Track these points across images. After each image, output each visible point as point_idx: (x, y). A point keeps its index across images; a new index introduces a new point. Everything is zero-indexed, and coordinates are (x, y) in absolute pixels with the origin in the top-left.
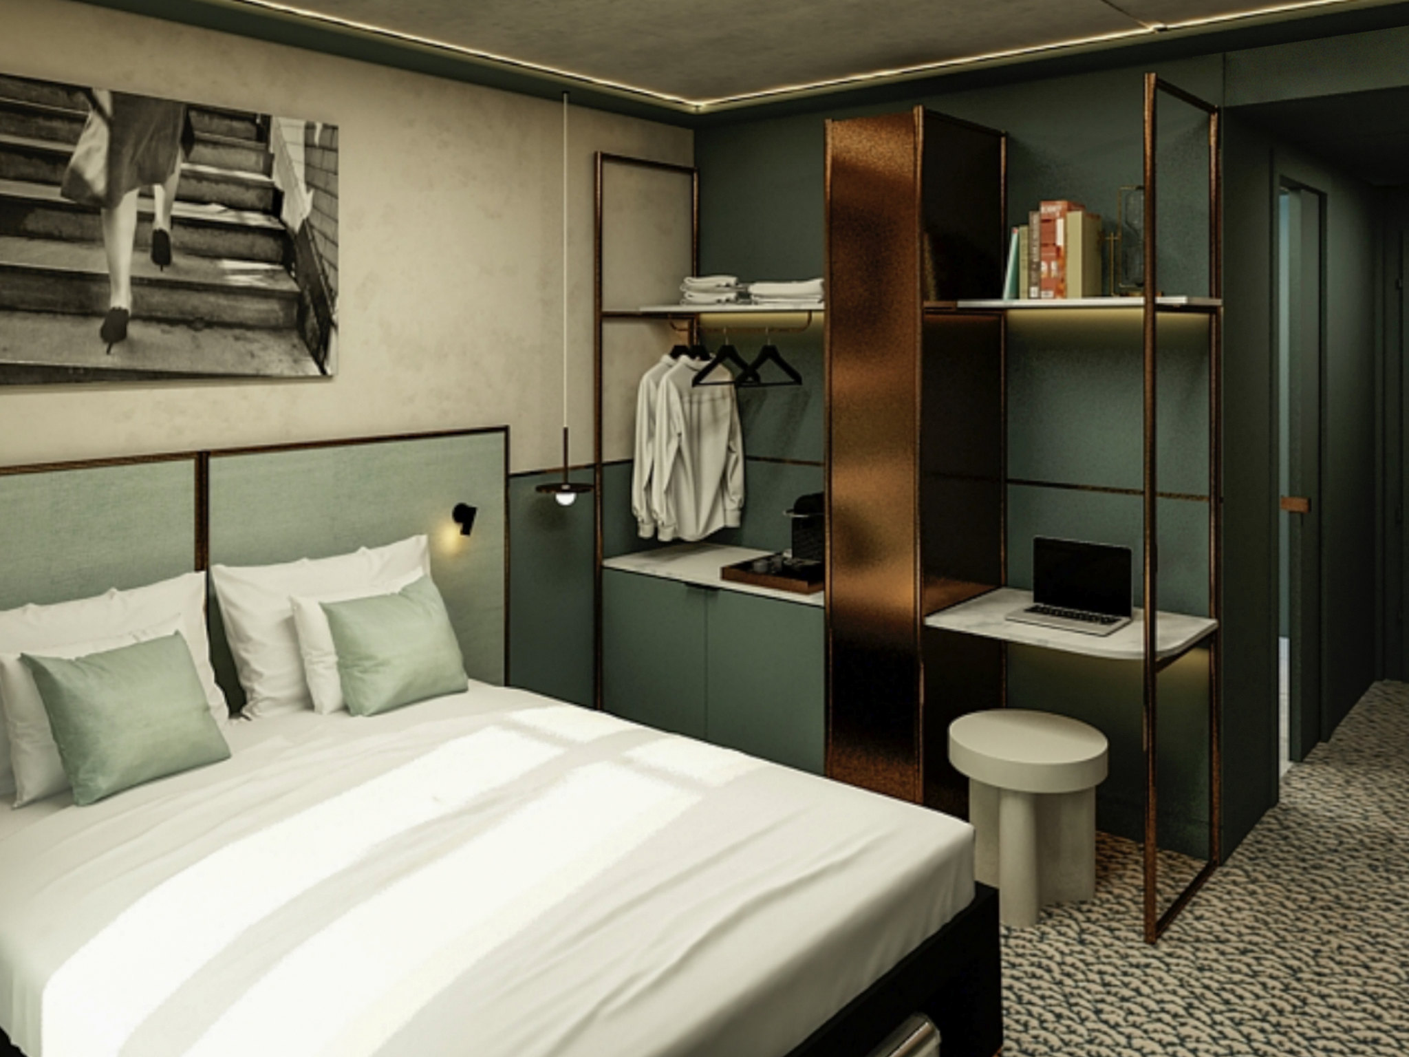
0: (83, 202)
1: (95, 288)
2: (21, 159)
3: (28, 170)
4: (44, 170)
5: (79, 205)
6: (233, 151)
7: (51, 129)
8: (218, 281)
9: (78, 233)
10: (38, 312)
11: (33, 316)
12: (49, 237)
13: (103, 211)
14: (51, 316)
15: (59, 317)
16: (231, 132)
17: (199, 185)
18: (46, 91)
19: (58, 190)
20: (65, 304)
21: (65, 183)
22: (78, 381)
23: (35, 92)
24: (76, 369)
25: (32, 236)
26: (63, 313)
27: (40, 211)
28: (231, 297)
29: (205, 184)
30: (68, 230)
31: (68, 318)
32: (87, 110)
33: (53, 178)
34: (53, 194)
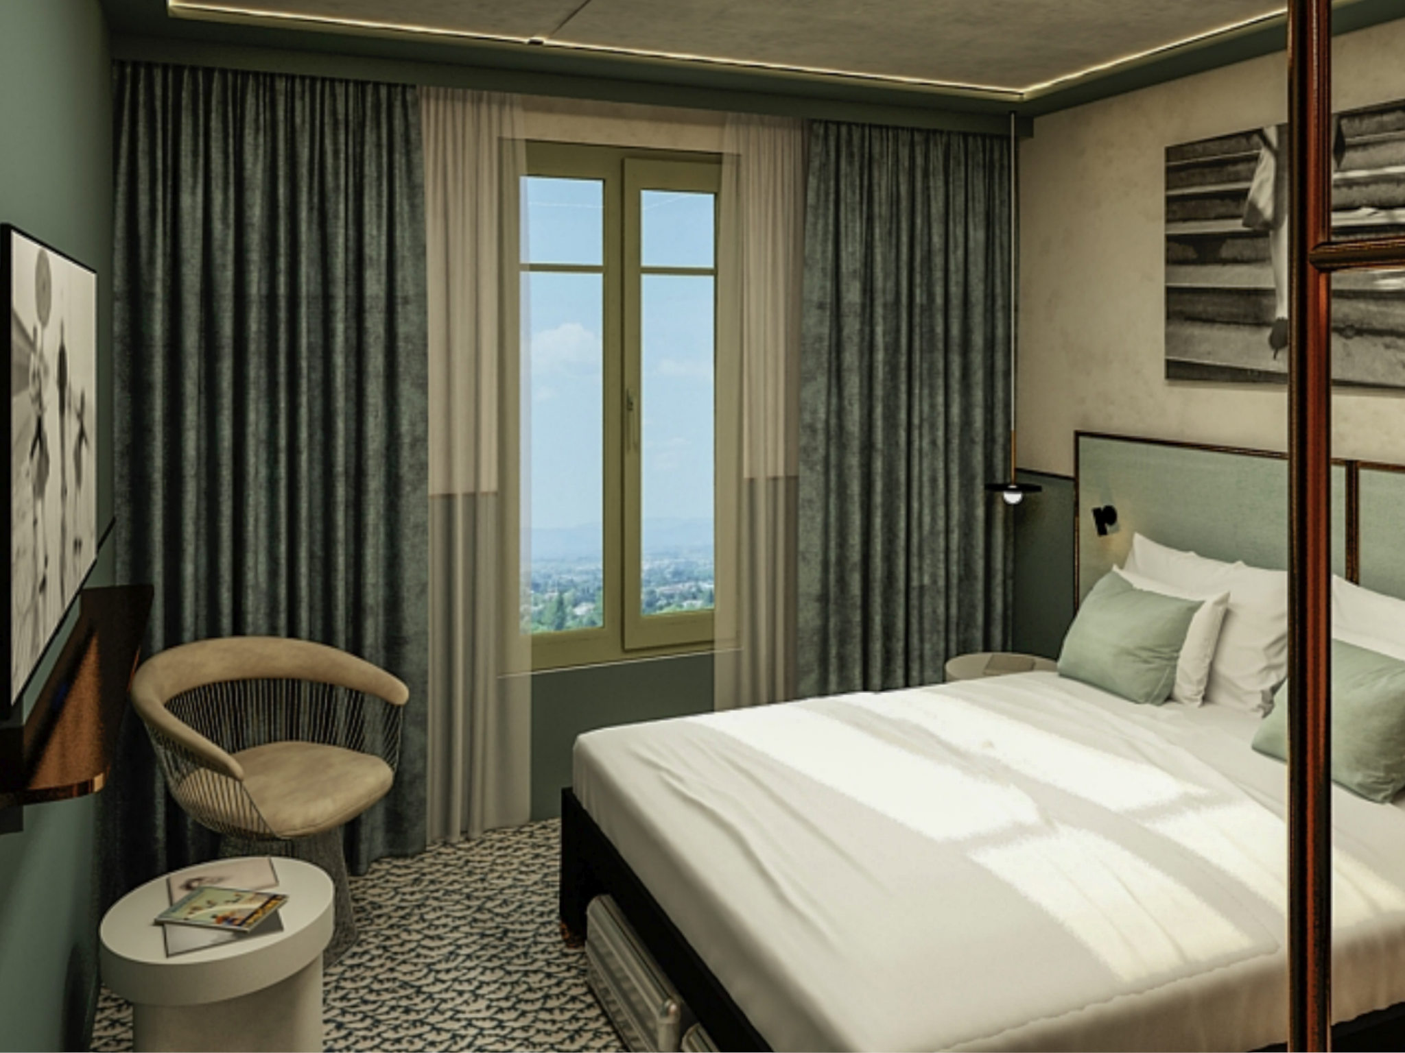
0: (1258, 228)
1: (1265, 301)
2: (1218, 202)
3: (1222, 210)
4: (1231, 207)
5: (1255, 231)
6: (1383, 147)
7: (1237, 173)
8: (1368, 287)
9: (1253, 256)
10: (1228, 323)
11: (1224, 326)
12: (1236, 261)
13: (1271, 233)
14: (1235, 326)
15: (1242, 327)
16: (1382, 128)
17: (1350, 192)
18: (1233, 142)
19: (1240, 222)
20: (1245, 316)
21: (1245, 216)
22: (1254, 381)
23: (1226, 145)
24: (1252, 371)
25: (1224, 262)
26: (1244, 324)
27: (1229, 241)
28: (1382, 302)
29: (1355, 189)
30: (1248, 253)
31: (1247, 328)
32: (1259, 148)
33: (1237, 212)
34: (1237, 225)
